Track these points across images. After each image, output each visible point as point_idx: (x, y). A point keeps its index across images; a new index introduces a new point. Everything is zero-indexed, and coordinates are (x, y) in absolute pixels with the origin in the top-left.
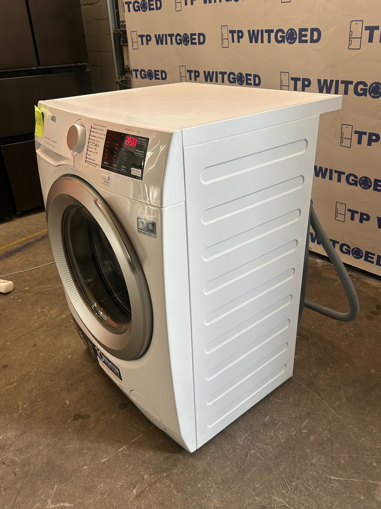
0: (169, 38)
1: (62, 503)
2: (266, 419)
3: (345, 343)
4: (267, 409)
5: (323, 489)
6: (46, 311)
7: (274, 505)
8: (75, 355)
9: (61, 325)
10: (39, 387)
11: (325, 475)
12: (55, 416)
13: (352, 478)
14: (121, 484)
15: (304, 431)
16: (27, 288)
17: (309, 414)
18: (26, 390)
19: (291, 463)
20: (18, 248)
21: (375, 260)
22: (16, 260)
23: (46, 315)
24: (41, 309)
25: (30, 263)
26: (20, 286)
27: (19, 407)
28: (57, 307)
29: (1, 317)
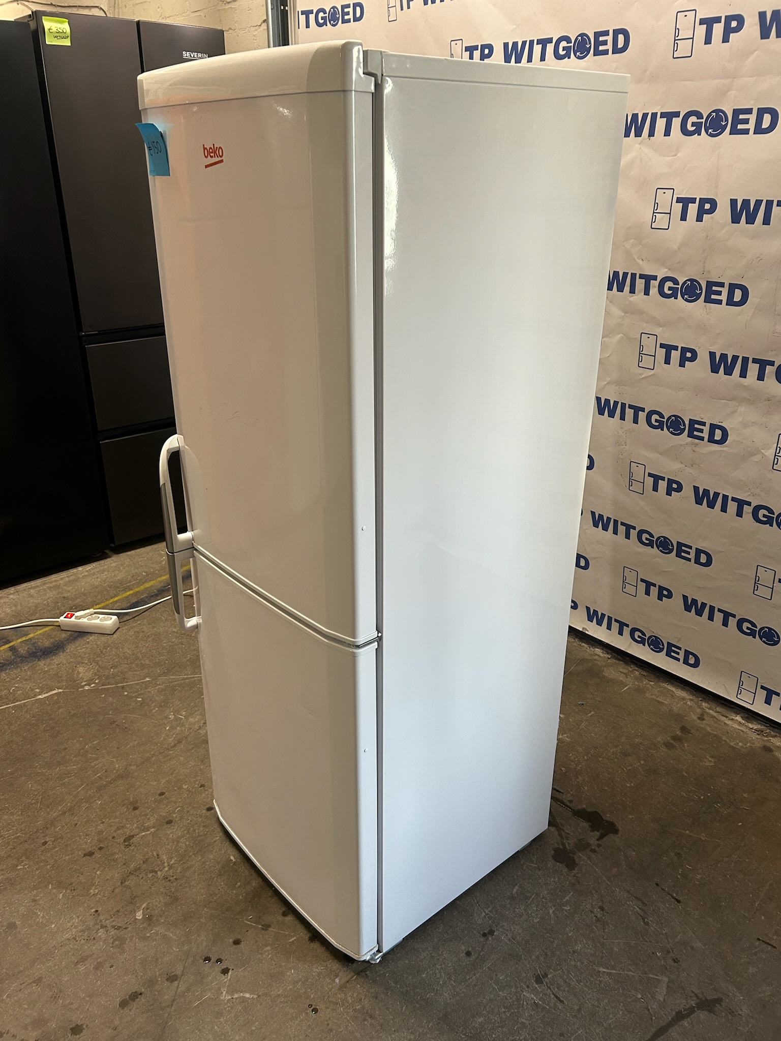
1: (241, 992)
2: (515, 890)
3: (630, 784)
4: (515, 877)
5: (588, 984)
6: (182, 718)
7: (523, 1002)
10: (188, 836)
11: (592, 966)
12: (217, 878)
13: (627, 971)
14: (318, 971)
15: (565, 908)
17: (574, 885)
18: (170, 838)
19: (547, 949)
21: (681, 657)
22: (123, 630)
23: (183, 725)
24: (174, 715)
25: (147, 635)
26: (136, 675)
27: (164, 863)
28: (199, 712)
29: (114, 726)
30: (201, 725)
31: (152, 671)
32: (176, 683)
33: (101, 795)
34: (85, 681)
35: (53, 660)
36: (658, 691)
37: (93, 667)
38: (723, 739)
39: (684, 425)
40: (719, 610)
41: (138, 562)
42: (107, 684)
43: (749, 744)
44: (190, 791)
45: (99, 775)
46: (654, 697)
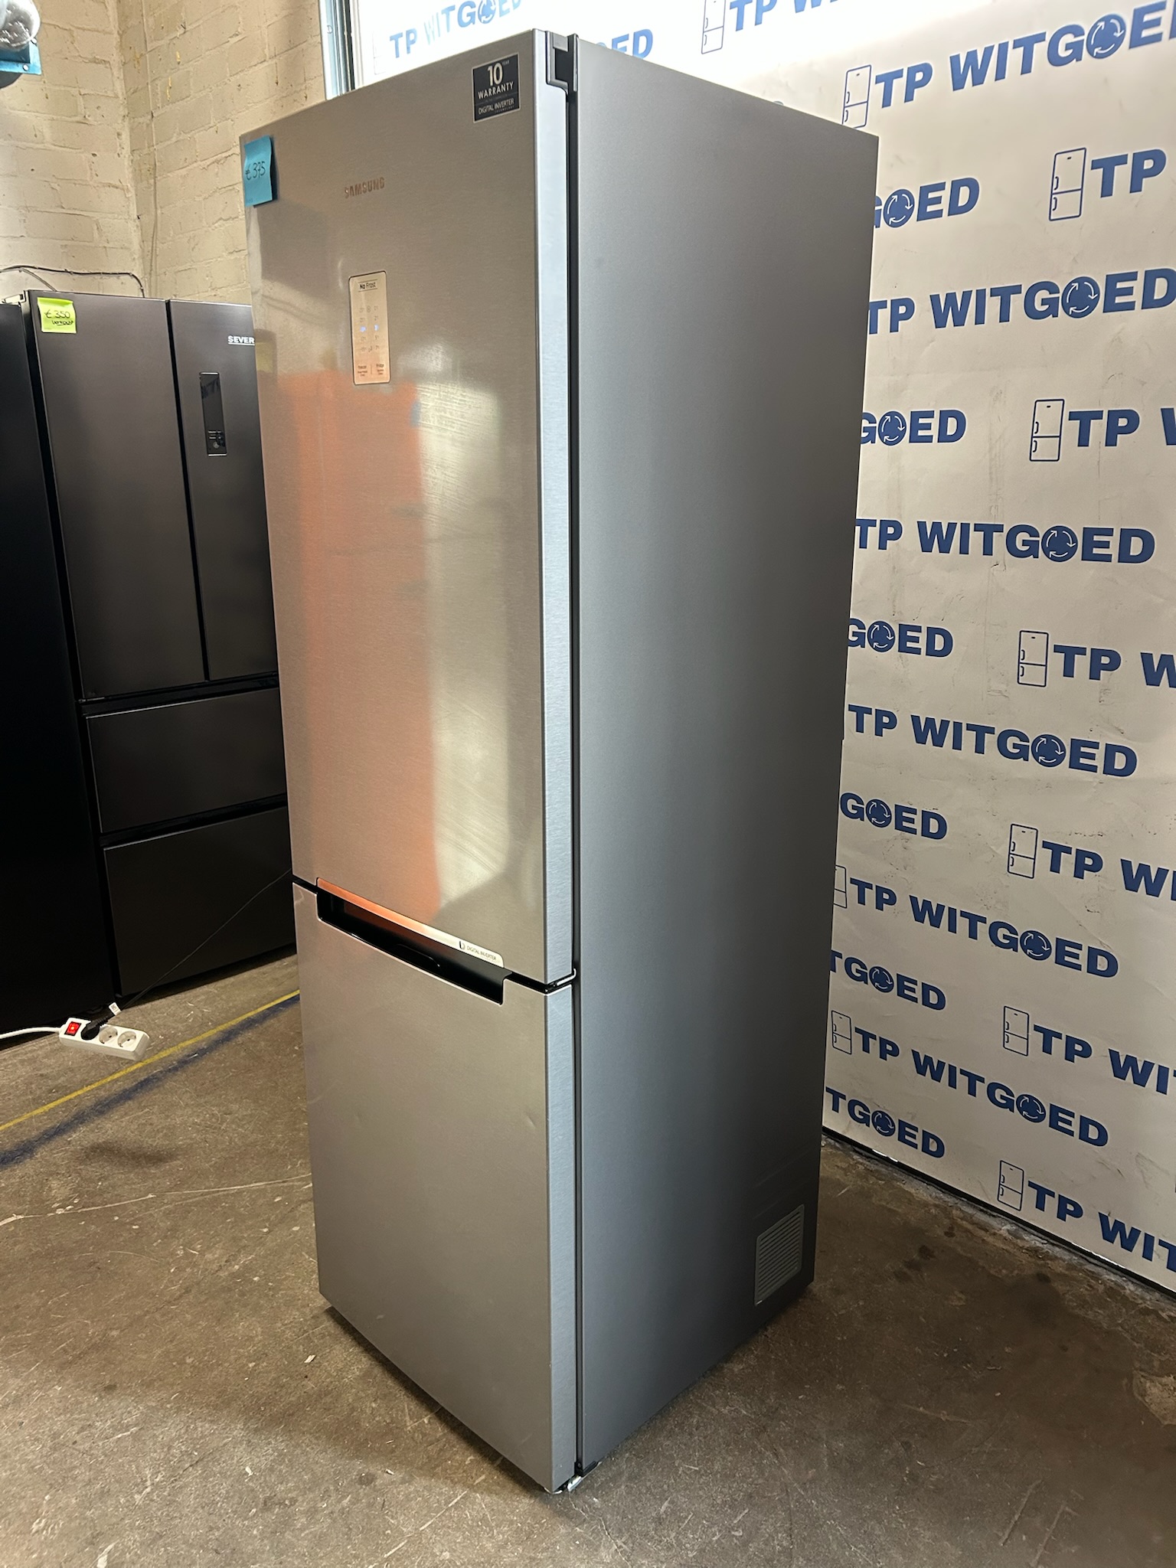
3: (842, 1336)
4: (665, 1487)
6: (195, 1254)
8: (263, 1363)
9: (230, 1290)
12: (223, 1502)
16: (150, 1196)
17: (751, 1496)
18: (159, 1442)
20: (125, 1091)
21: (919, 1141)
22: (122, 1122)
23: (195, 1265)
24: (184, 1249)
25: (156, 1129)
26: (135, 1191)
27: (146, 1481)
28: (221, 1244)
29: (93, 1268)
30: (223, 1263)
31: (159, 1184)
32: (191, 1201)
33: (62, 1378)
34: (58, 1202)
35: (15, 1170)
36: (890, 1194)
37: (72, 1179)
38: (981, 1264)
39: (890, 813)
40: (963, 1072)
41: (153, 1020)
42: (91, 1204)
43: (1016, 1272)
44: (196, 1367)
45: (63, 1346)
46: (884, 1204)
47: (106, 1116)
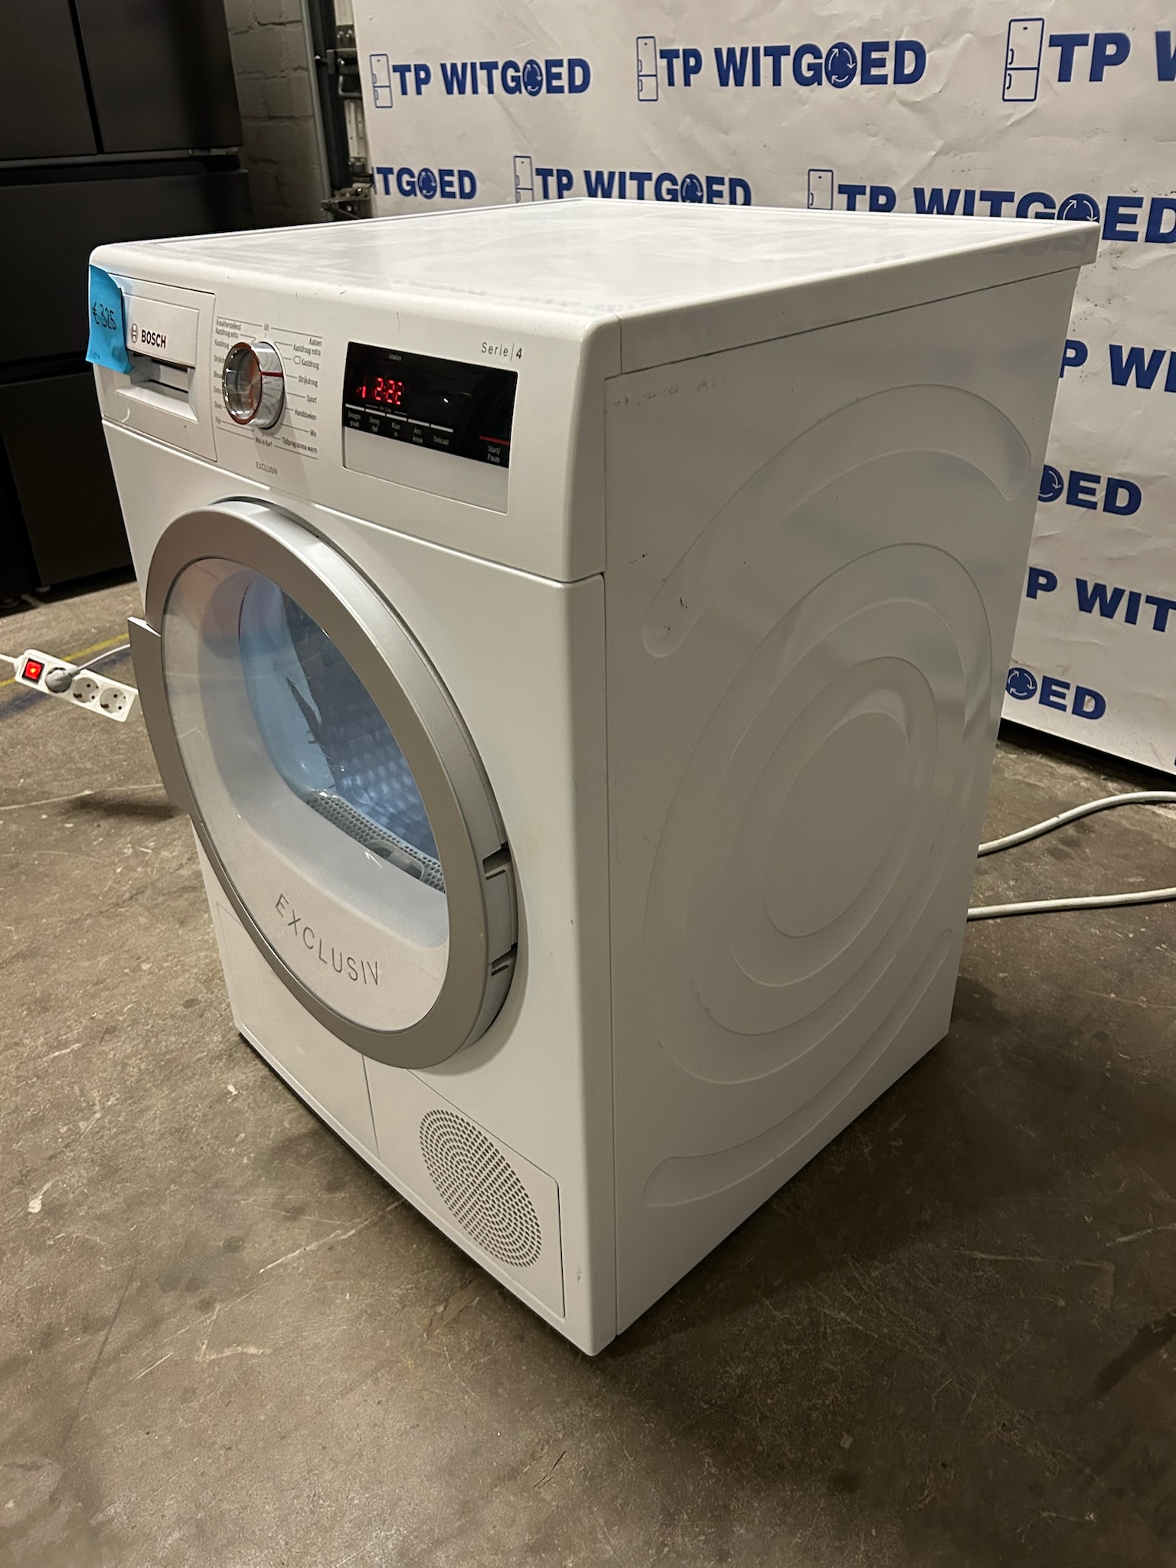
0: (482, 75)
1: (238, 1345)
5: (953, 1285)
6: (148, 853)
7: (826, 1328)
10: (146, 1053)
11: (958, 1249)
12: (200, 1126)
14: (400, 1292)
15: (894, 1144)
16: (86, 792)
18: (109, 1059)
21: (1069, 701)
23: (146, 864)
26: (66, 786)
27: (94, 1105)
28: (180, 842)
29: (15, 871)
30: (184, 861)
31: (97, 779)
36: (1026, 768)
40: (1150, 600)
41: (83, 614)
42: (10, 803)
46: (1022, 778)
47: (27, 711)
